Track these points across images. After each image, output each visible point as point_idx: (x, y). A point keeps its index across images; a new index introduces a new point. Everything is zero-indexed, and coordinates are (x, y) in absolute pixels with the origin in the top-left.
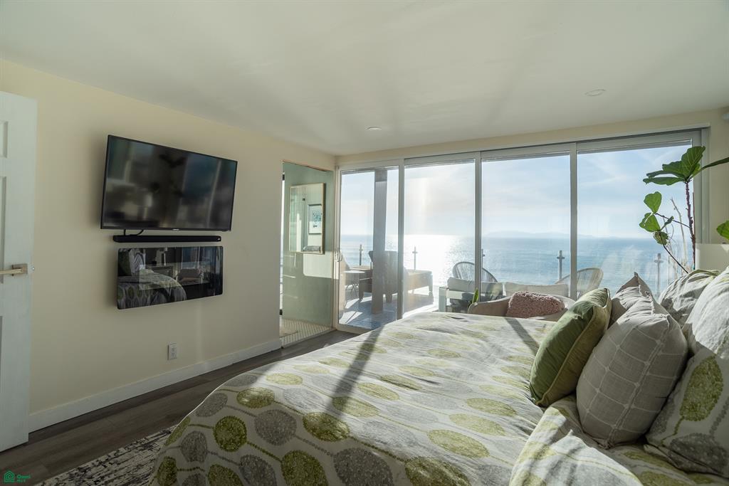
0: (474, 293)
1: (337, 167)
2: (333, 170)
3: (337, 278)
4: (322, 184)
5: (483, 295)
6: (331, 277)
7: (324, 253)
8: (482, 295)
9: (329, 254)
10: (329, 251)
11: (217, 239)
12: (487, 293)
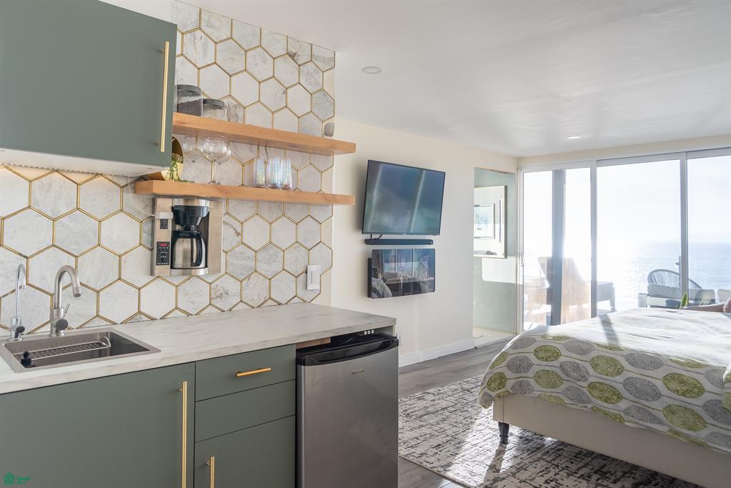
0: (681, 301)
1: (519, 169)
2: (514, 171)
3: (521, 283)
4: (503, 187)
5: (692, 302)
6: (514, 282)
7: (506, 257)
8: (690, 302)
9: (511, 259)
10: (512, 255)
11: (430, 242)
12: (696, 300)
